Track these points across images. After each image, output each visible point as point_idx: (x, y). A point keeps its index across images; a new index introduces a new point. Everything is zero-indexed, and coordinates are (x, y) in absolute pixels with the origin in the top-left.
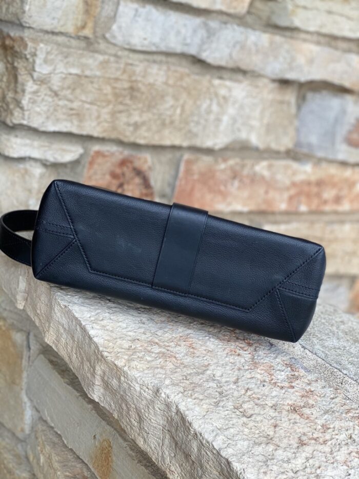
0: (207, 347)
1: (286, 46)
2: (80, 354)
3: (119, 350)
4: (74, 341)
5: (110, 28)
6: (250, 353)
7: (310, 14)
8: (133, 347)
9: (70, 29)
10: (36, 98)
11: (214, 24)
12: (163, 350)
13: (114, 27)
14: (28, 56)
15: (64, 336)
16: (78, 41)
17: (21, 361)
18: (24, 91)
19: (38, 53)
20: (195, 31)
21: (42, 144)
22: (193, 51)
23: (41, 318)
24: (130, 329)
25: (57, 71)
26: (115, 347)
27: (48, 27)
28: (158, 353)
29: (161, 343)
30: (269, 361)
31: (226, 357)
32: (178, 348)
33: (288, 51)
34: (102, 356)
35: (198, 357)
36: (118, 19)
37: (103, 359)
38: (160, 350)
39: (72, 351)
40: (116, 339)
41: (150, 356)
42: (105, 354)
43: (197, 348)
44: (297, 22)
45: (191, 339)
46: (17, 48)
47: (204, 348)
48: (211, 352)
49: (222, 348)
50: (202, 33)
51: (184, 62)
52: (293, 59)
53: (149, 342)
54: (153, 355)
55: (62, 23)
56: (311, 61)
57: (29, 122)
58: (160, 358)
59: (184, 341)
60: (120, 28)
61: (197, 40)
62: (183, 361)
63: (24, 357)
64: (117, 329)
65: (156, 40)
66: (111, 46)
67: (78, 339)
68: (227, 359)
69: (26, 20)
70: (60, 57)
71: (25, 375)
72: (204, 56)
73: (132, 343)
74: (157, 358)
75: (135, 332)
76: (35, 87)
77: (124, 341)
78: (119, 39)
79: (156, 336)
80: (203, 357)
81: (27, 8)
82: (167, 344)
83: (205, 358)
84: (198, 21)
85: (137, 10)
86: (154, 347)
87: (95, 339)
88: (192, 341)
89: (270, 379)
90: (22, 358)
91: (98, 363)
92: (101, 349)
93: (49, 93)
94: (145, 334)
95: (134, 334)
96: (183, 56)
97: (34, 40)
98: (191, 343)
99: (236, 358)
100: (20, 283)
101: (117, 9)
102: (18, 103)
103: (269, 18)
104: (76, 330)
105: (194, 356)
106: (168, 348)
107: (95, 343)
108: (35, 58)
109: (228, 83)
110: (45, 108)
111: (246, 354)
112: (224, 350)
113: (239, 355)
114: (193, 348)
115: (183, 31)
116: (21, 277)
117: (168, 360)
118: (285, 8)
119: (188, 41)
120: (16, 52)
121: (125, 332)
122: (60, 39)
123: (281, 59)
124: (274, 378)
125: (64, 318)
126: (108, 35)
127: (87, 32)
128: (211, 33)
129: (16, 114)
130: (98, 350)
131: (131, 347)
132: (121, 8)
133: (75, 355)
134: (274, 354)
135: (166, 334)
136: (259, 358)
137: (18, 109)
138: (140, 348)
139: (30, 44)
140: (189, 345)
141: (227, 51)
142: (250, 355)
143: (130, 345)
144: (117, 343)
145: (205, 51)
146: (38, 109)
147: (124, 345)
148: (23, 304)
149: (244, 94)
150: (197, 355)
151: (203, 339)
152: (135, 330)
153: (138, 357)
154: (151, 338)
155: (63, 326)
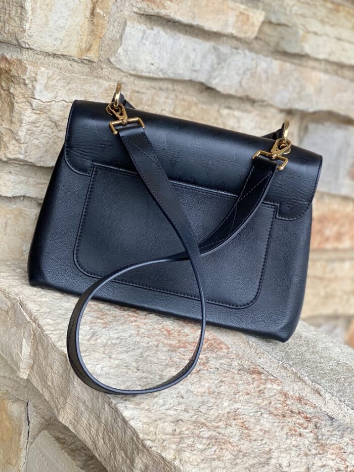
0: (261, 426)
1: (296, 74)
2: (110, 440)
3: (164, 437)
4: (100, 422)
5: (116, 51)
6: (311, 432)
7: (320, 40)
8: (178, 431)
9: (73, 51)
10: (34, 129)
11: (225, 49)
12: (214, 434)
13: (120, 50)
14: (27, 82)
15: (86, 415)
16: (82, 65)
17: (19, 438)
18: (21, 121)
19: (38, 77)
20: (205, 56)
21: (39, 181)
22: (202, 78)
23: (53, 391)
24: (168, 406)
25: (59, 99)
26: (157, 433)
27: (49, 49)
28: (209, 438)
29: (208, 424)
30: (337, 441)
31: (287, 438)
32: (230, 429)
33: (297, 80)
34: (144, 446)
35: (255, 440)
36: (124, 41)
37: (145, 450)
38: (210, 433)
39: (97, 435)
40: (156, 420)
41: (201, 443)
42: (148, 443)
43: (251, 428)
44: (307, 49)
45: (241, 417)
46: (14, 72)
47: (258, 427)
48: (268, 432)
49: (278, 426)
50: (212, 58)
51: (191, 91)
52: (302, 88)
53: (195, 422)
54: (204, 441)
55: (65, 44)
56: (319, 91)
57: (26, 157)
58: (213, 446)
59: (235, 420)
60: (126, 51)
61: (207, 66)
62: (240, 447)
63: (23, 432)
64: (155, 408)
65: (164, 65)
66: (116, 72)
67: (106, 421)
68: (289, 441)
69: (25, 39)
70: (62, 83)
71: (23, 454)
72: (214, 83)
73: (176, 425)
74: (211, 446)
75: (176, 410)
76: (34, 117)
77: (166, 424)
78: (125, 65)
79: (201, 414)
80: (262, 440)
81: (27, 26)
82: (216, 425)
83: (264, 442)
84: (207, 45)
85: (144, 32)
86: (202, 429)
87: (132, 423)
88: (243, 418)
89: (345, 466)
90: (20, 434)
91: (138, 454)
92: (141, 436)
93: (49, 123)
94: (188, 412)
95: (175, 412)
96: (191, 82)
97: (34, 63)
98: (242, 421)
99: (298, 440)
100: (23, 347)
101: (124, 30)
102: (14, 135)
103: (278, 44)
104: (104, 409)
105: (250, 440)
106: (219, 430)
107: (131, 428)
108: (35, 83)
109: (236, 113)
110: (44, 141)
111: (307, 433)
112: (282, 428)
113: (300, 435)
114: (247, 428)
115: (193, 56)
116: (24, 340)
117: (223, 447)
118: (296, 33)
119: (198, 67)
120: (14, 77)
121: (164, 411)
122: (62, 62)
123: (291, 89)
124: (349, 464)
125: (85, 394)
126: (112, 60)
127: (92, 55)
128: (221, 59)
129: (11, 147)
130: (138, 437)
131: (175, 430)
132: (127, 29)
133: (102, 440)
134: (339, 431)
135: (212, 411)
136: (324, 437)
137: (14, 142)
138: (187, 432)
139: (29, 67)
140: (240, 424)
141: (237, 79)
142: (312, 435)
143: (174, 428)
144: (159, 426)
145: (215, 78)
146: (36, 142)
147: (167, 429)
148: (28, 373)
149: (253, 125)
150: (254, 438)
151: (254, 416)
152: (175, 408)
153: (188, 445)
154: (195, 417)
155: (84, 403)
